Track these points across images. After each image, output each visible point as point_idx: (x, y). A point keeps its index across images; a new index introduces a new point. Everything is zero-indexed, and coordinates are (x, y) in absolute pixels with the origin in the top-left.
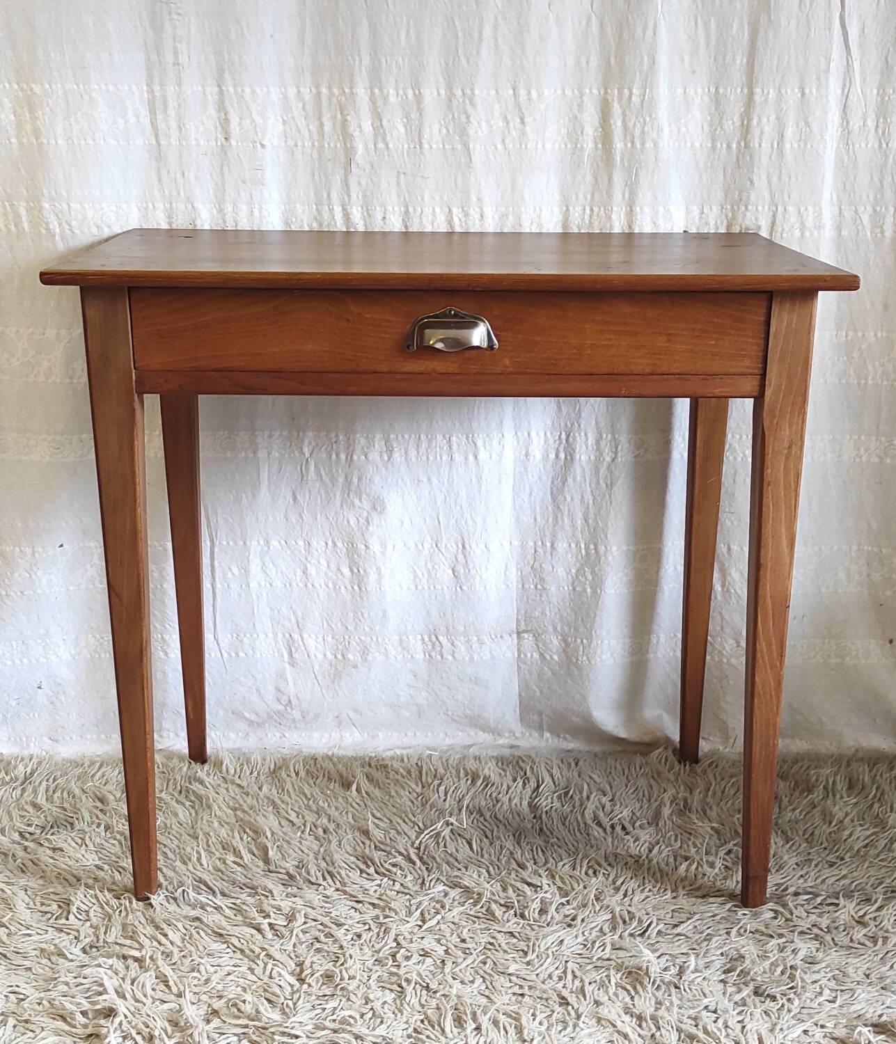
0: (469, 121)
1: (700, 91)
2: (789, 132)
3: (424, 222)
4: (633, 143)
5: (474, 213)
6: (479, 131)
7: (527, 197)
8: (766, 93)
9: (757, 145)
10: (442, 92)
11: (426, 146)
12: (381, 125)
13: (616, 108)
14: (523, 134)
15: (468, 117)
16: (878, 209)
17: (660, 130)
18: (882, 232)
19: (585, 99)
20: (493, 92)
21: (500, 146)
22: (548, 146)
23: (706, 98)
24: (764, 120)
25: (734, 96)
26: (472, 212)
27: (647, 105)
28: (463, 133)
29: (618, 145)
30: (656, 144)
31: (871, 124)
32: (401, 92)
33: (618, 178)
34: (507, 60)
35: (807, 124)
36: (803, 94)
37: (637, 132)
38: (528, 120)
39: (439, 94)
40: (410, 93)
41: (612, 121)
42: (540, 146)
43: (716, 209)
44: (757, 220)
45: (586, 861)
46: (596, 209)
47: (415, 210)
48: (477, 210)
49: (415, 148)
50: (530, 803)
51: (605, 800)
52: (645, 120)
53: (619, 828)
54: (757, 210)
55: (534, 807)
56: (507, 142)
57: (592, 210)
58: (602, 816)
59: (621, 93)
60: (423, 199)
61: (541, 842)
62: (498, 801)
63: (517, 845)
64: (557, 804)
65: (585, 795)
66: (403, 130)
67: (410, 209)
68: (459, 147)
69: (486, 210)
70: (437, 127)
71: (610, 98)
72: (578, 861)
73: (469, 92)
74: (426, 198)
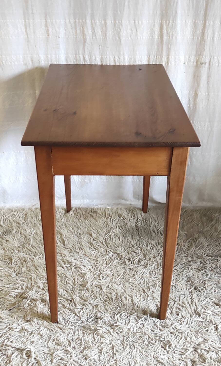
0: (120, 31)
1: (190, 21)
2: (216, 35)
3: (107, 61)
4: (169, 37)
5: (122, 58)
6: (123, 33)
7: (137, 53)
8: (210, 23)
9: (206, 38)
11: (108, 38)
12: (94, 31)
13: (165, 27)
14: (137, 34)
15: (120, 29)
17: (177, 34)
19: (155, 24)
20: (128, 22)
21: (130, 38)
22: (144, 38)
23: (192, 24)
24: (209, 31)
25: (200, 22)
26: (121, 58)
27: (174, 26)
28: (119, 34)
29: (165, 38)
30: (176, 38)
32: (100, 21)
33: (165, 48)
37: (171, 34)
38: (138, 30)
39: (112, 22)
40: (103, 22)
41: (163, 31)
42: (142, 38)
43: (193, 57)
44: (205, 60)
45: (150, 245)
46: (158, 57)
47: (104, 57)
48: (123, 57)
49: (104, 38)
50: (135, 225)
51: (156, 223)
52: (173, 30)
53: (159, 233)
54: (205, 58)
55: (136, 226)
56: (132, 37)
57: (156, 57)
58: (155, 229)
59: (166, 22)
60: (107, 54)
61: (138, 238)
62: (127, 224)
63: (132, 239)
64: (143, 225)
65: (150, 222)
66: (101, 33)
67: (103, 56)
68: (117, 38)
69: (125, 57)
70: (111, 32)
71: (163, 23)
72: (148, 244)
73: (120, 22)
74: (108, 53)
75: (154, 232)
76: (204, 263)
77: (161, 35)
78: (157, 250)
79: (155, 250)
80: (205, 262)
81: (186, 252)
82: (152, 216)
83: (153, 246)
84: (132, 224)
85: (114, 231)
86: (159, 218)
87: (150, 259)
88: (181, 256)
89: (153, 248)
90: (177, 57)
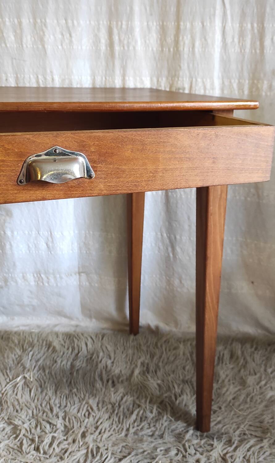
0: (44, 35)
1: (155, 24)
2: (197, 44)
3: (26, 82)
4: (124, 47)
5: (49, 78)
6: (50, 39)
7: (74, 71)
8: (186, 25)
9: (182, 49)
10: (31, 20)
11: (25, 46)
12: (3, 36)
13: (115, 31)
14: (71, 42)
15: (44, 33)
16: (241, 81)
17: (136, 42)
18: (243, 92)
19: (101, 26)
20: (55, 21)
21: (60, 47)
22: (84, 48)
23: (158, 27)
24: (185, 38)
25: (171, 25)
26: (48, 78)
27: (130, 30)
28: (42, 40)
29: (117, 48)
30: (134, 48)
31: (236, 40)
32: (12, 20)
33: (117, 63)
34: (61, 6)
35: (206, 40)
36: (203, 25)
37: (126, 42)
38: (73, 35)
39: (30, 21)
40: (16, 21)
41: (113, 37)
42: (80, 48)
43: (164, 79)
44: (183, 84)
45: (86, 406)
46: (107, 78)
47: (21, 76)
48: (50, 76)
49: (20, 47)
50: (72, 364)
51: (109, 362)
52: (129, 36)
53: (110, 382)
54: (183, 80)
55: (72, 366)
56: (64, 45)
57: (106, 78)
58: (104, 372)
59: (117, 24)
60: (24, 71)
61: (67, 392)
62: (56, 362)
63: (54, 393)
64: (84, 365)
65: (100, 358)
66: (13, 38)
67: (19, 75)
68: (40, 47)
69: (54, 77)
70: (29, 37)
71: (112, 26)
72: (82, 406)
73: (43, 20)
74: (26, 70)
75: (101, 379)
76: (184, 453)
77: (111, 45)
78: (96, 420)
79: (91, 418)
80: (186, 451)
81: (152, 425)
82: (106, 347)
83: (90, 411)
84: (64, 362)
85: (26, 376)
86: (117, 351)
87: (74, 441)
88: (140, 434)
89: (89, 414)
90: (138, 78)
